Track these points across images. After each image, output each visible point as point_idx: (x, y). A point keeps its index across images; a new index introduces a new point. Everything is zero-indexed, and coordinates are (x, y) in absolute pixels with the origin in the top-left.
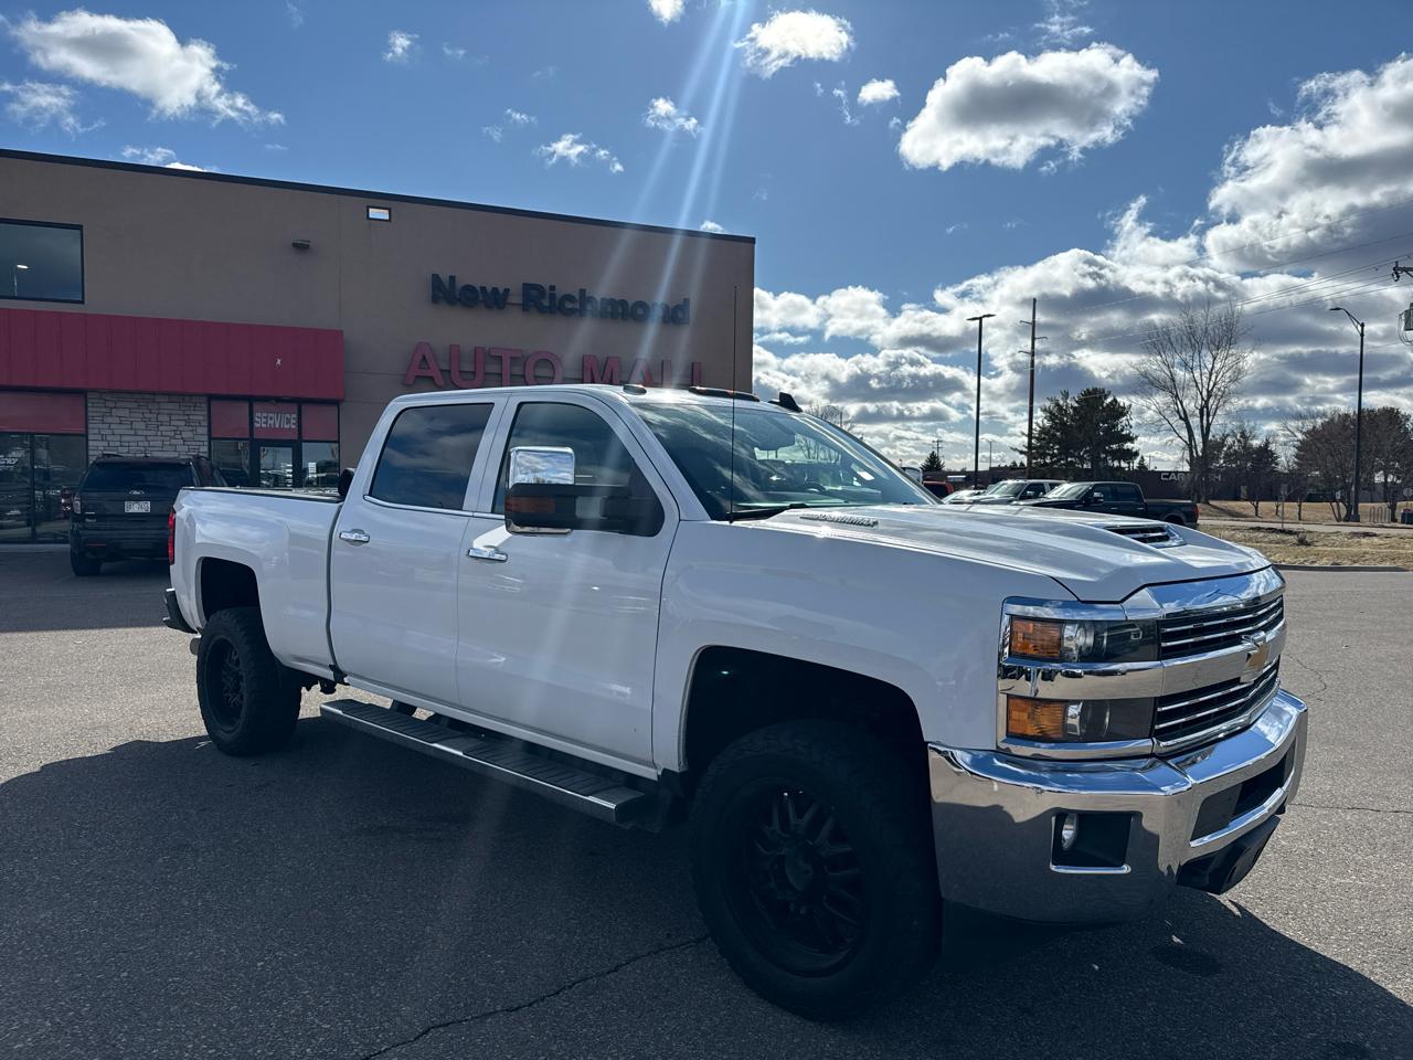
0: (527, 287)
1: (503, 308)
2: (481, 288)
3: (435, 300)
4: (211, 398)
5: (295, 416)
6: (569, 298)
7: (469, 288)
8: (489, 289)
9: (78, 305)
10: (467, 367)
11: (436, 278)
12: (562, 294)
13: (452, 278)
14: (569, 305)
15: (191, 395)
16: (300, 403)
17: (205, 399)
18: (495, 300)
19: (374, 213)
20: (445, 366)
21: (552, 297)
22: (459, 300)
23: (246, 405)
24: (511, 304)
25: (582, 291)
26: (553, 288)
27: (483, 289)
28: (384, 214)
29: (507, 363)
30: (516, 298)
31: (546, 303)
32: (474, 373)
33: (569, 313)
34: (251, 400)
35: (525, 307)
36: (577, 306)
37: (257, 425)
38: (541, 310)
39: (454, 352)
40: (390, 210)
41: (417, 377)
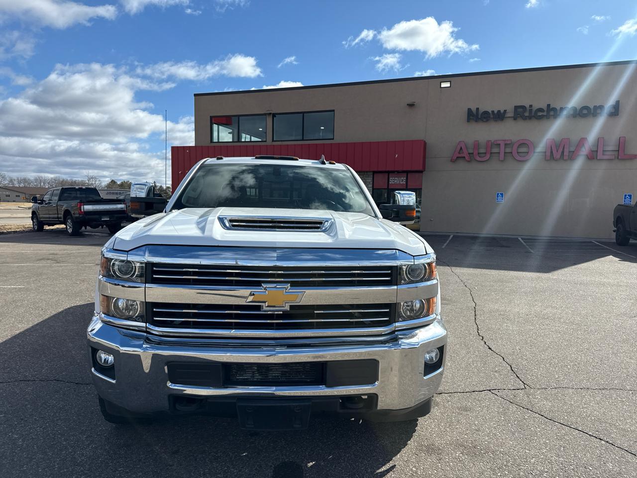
0: (516, 108)
1: (502, 120)
2: (492, 111)
3: (469, 120)
4: (374, 172)
5: (405, 178)
6: (541, 110)
7: (486, 113)
8: (496, 112)
9: (332, 140)
10: (482, 151)
11: (469, 110)
12: (536, 109)
13: (478, 109)
14: (540, 114)
15: (367, 172)
16: (407, 172)
17: (372, 173)
18: (499, 116)
19: (444, 85)
20: (471, 151)
21: (531, 111)
22: (480, 119)
23: (387, 174)
24: (506, 117)
25: (549, 105)
26: (531, 106)
27: (493, 112)
28: (448, 85)
29: (502, 146)
30: (510, 114)
31: (527, 114)
32: (485, 153)
33: (540, 118)
34: (389, 172)
35: (515, 118)
36: (545, 114)
37: (390, 183)
38: (525, 118)
39: (477, 145)
40: (450, 82)
41: (457, 157)
